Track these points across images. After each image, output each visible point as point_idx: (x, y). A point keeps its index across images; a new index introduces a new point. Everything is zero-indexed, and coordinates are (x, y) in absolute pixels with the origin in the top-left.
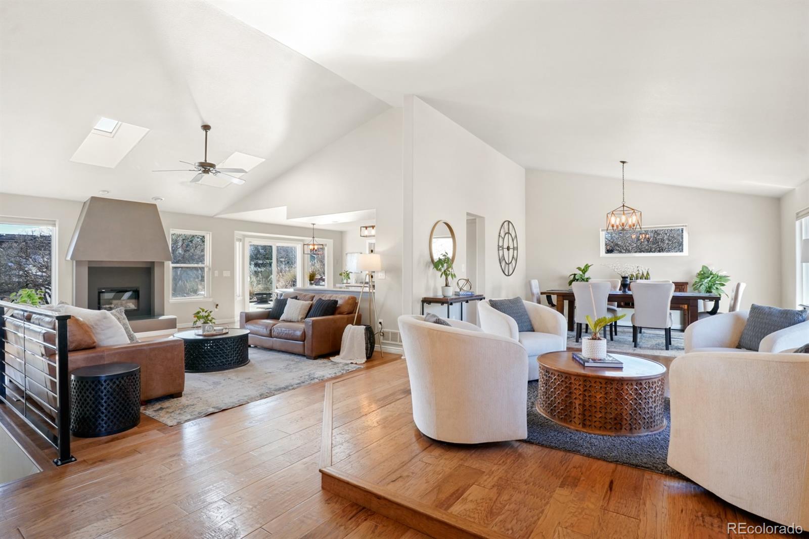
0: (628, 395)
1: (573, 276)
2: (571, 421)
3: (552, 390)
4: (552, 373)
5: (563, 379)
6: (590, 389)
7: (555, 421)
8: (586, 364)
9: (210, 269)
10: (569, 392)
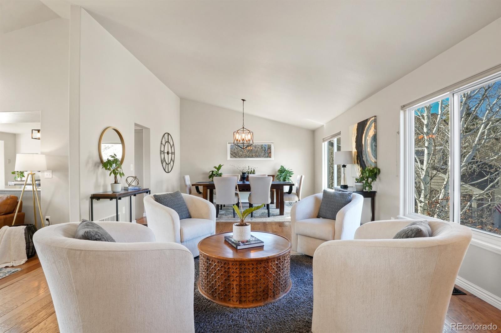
0: (272, 270)
1: (212, 172)
2: (230, 300)
3: (213, 275)
4: (212, 260)
5: (222, 265)
6: (244, 271)
7: (217, 302)
8: (239, 248)
10: (228, 275)
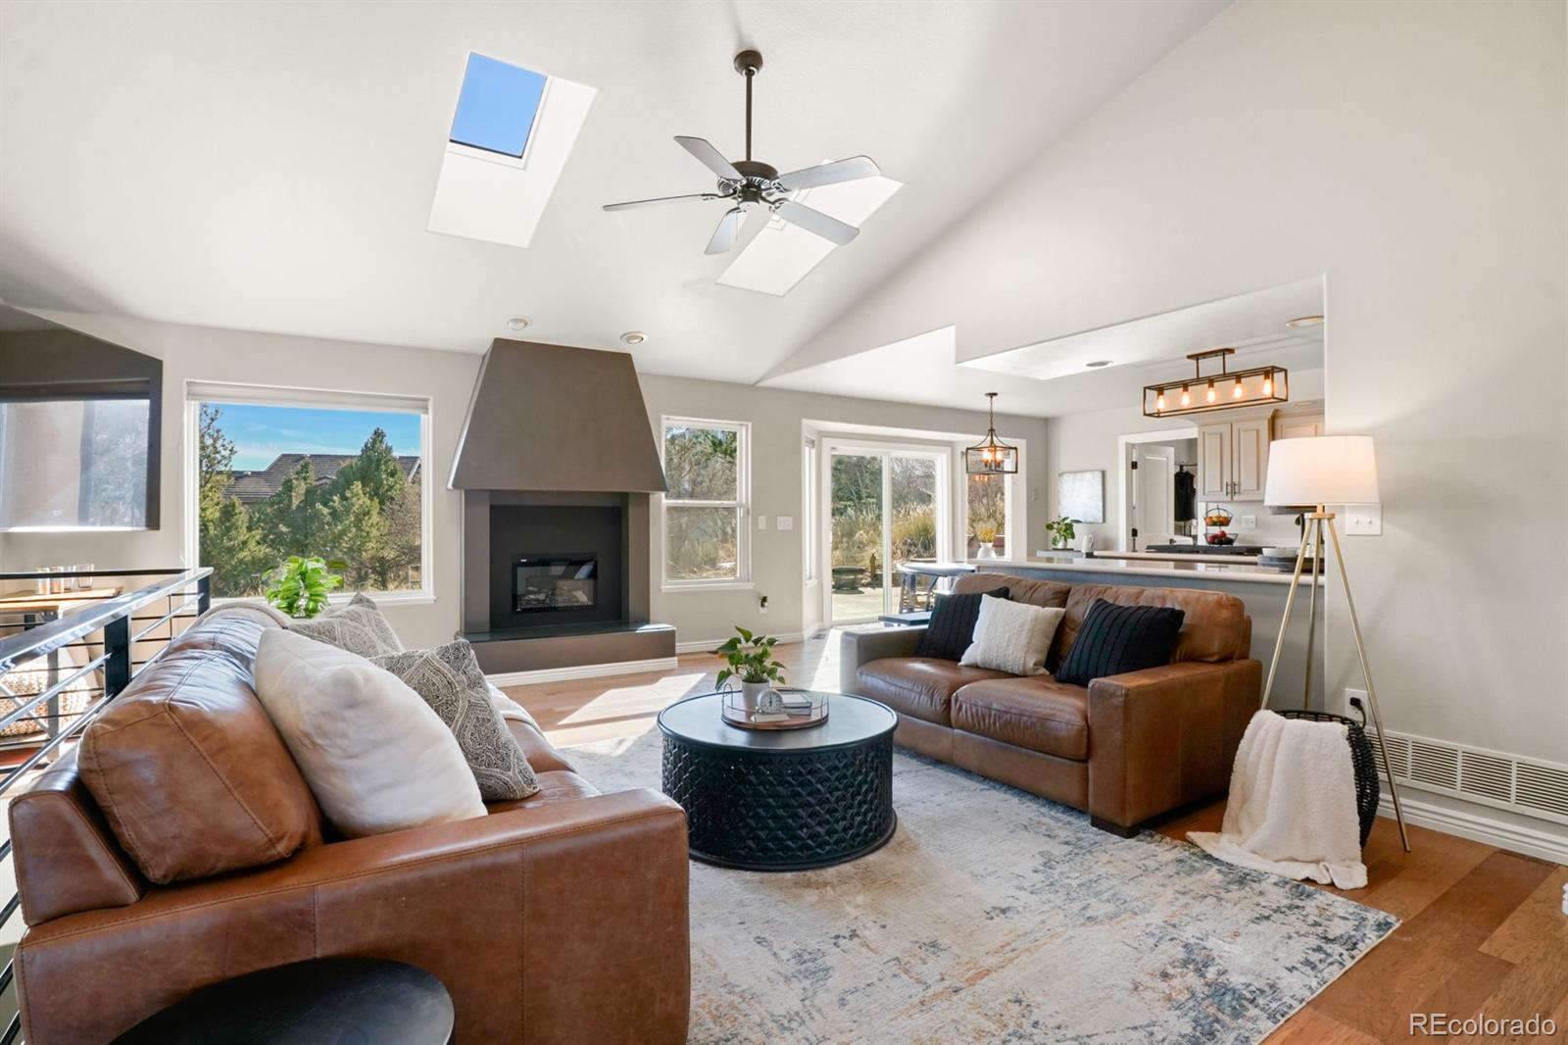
9: (747, 512)
